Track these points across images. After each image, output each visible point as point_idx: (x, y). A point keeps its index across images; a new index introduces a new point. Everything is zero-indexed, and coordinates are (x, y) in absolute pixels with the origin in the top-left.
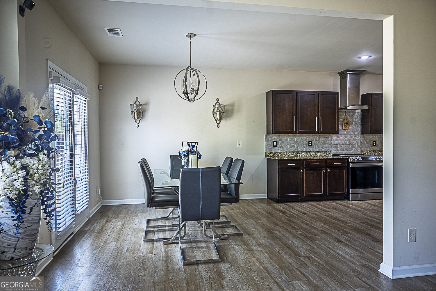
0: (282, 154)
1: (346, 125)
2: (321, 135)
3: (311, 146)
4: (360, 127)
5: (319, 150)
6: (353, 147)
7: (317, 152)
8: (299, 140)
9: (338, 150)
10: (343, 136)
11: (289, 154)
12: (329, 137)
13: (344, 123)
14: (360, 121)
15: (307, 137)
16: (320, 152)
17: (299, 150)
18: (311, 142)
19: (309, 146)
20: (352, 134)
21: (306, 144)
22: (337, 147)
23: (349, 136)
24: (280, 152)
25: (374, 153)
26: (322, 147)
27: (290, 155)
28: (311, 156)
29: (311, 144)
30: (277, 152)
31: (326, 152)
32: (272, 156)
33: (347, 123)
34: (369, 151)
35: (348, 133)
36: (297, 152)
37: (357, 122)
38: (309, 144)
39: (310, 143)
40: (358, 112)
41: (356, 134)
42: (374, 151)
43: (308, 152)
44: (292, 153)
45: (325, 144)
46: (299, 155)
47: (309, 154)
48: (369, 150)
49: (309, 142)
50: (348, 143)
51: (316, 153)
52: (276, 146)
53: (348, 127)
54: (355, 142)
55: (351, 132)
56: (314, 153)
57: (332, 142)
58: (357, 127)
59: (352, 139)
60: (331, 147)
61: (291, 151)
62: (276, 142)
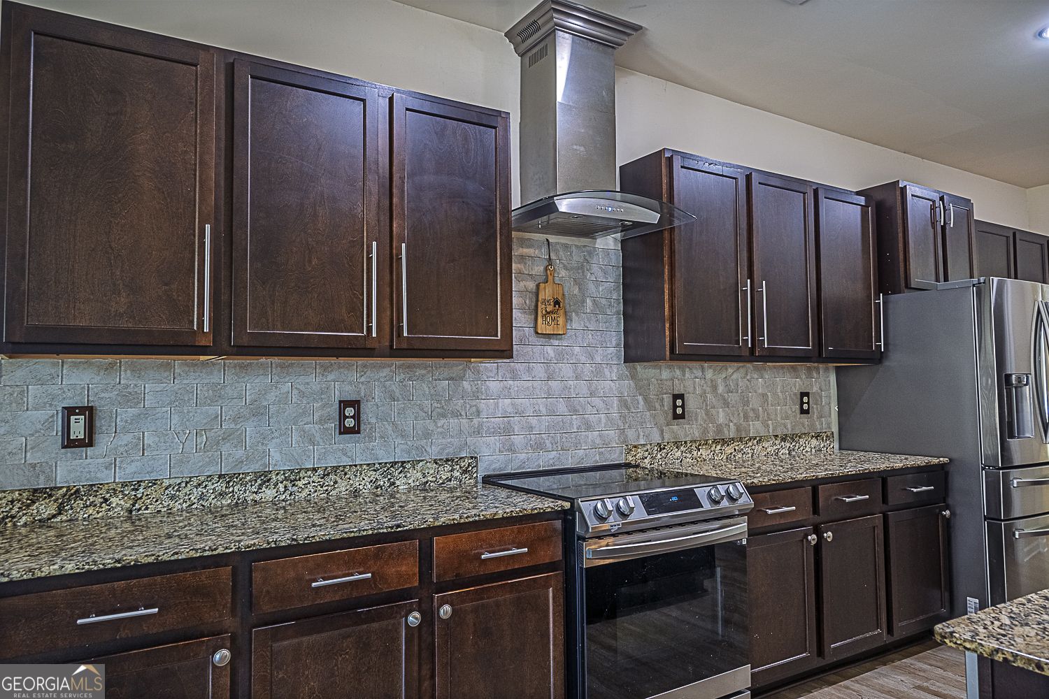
0: (136, 500)
1: (552, 312)
2: (419, 366)
3: (355, 431)
4: (619, 323)
5: (409, 452)
6: (589, 427)
7: (394, 464)
8: (272, 396)
9: (512, 449)
10: (539, 370)
11: (196, 493)
12: (462, 378)
13: (544, 301)
14: (617, 295)
15: (331, 377)
16: (415, 463)
17: (277, 459)
18: (355, 404)
19: (345, 431)
20: (583, 359)
21: (322, 421)
22: (507, 431)
23: (566, 370)
24: (124, 485)
25: (679, 453)
26: (427, 435)
27: (202, 497)
28: (356, 493)
29: (357, 417)
30: (92, 488)
31: (447, 460)
33: (557, 303)
34: (659, 445)
35: (560, 357)
36: (258, 475)
37: (604, 301)
38: (342, 417)
39: (350, 411)
40: (606, 252)
41: (598, 359)
42: (677, 444)
43: (335, 469)
44: (221, 486)
45: (444, 416)
46: (269, 494)
47: (342, 485)
48: (657, 439)
49: (344, 404)
50: (562, 407)
51: (384, 475)
52: (88, 442)
53: (561, 321)
54: (596, 401)
55: (577, 349)
56: (373, 475)
57: (482, 405)
58: (602, 326)
59: (583, 387)
60: (478, 432)
61: (213, 470)
62: (89, 412)
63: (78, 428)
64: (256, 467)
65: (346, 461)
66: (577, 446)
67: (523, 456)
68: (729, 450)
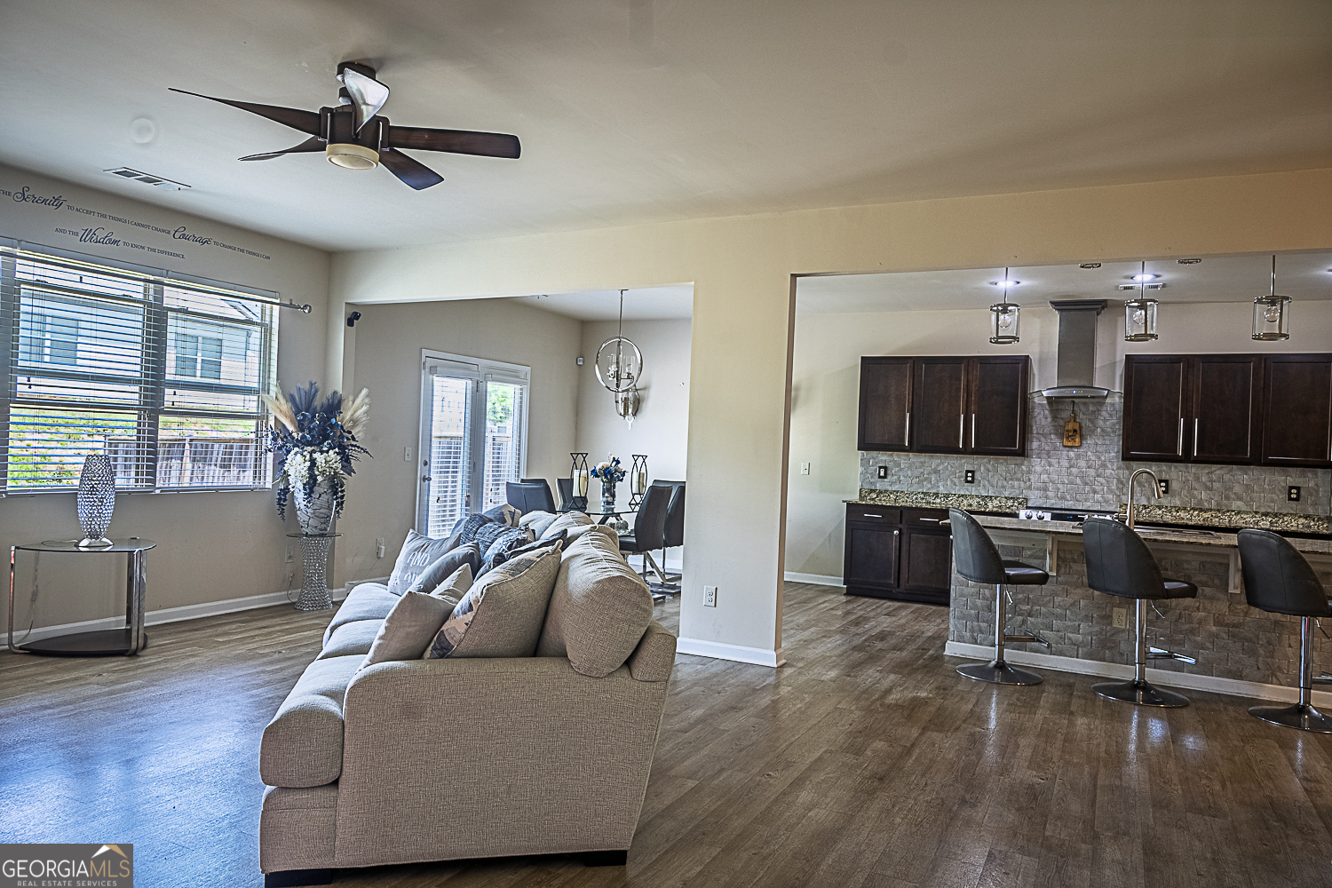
0: (897, 496)
1: (1071, 436)
2: (1000, 459)
3: (972, 482)
4: (1119, 441)
5: (995, 493)
6: (1095, 492)
7: (987, 496)
8: (941, 468)
9: (1047, 497)
10: (1065, 463)
11: (915, 497)
12: (1022, 464)
13: (1067, 431)
14: (1119, 427)
15: (963, 461)
16: (996, 498)
17: (942, 490)
18: (973, 472)
19: (968, 482)
20: (1093, 458)
21: (959, 477)
22: (1046, 489)
23: (1082, 463)
24: (894, 491)
25: (1161, 512)
26: (1003, 487)
27: (916, 499)
28: (971, 505)
29: (973, 477)
30: (886, 491)
31: (1012, 498)
32: (873, 499)
33: (1075, 431)
34: (1144, 506)
35: (1078, 457)
36: (935, 494)
37: (1109, 430)
38: (967, 477)
39: (970, 475)
40: (1113, 405)
41: (1105, 459)
42: (1160, 507)
43: (962, 496)
44: (922, 496)
45: (1012, 480)
46: (938, 501)
47: (965, 502)
48: (1145, 503)
49: (968, 472)
50: (1078, 481)
51: (983, 500)
52: (885, 477)
53: (1077, 440)
54: (1101, 479)
55: (1089, 453)
56: (978, 500)
57: (1031, 477)
58: (1108, 442)
59: (1092, 472)
60: (1029, 488)
61: (920, 490)
62: (885, 468)
63: (882, 474)
64: (935, 491)
65: (967, 493)
66: (1086, 500)
67: (1053, 501)
68: (1206, 515)
